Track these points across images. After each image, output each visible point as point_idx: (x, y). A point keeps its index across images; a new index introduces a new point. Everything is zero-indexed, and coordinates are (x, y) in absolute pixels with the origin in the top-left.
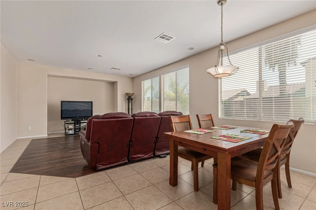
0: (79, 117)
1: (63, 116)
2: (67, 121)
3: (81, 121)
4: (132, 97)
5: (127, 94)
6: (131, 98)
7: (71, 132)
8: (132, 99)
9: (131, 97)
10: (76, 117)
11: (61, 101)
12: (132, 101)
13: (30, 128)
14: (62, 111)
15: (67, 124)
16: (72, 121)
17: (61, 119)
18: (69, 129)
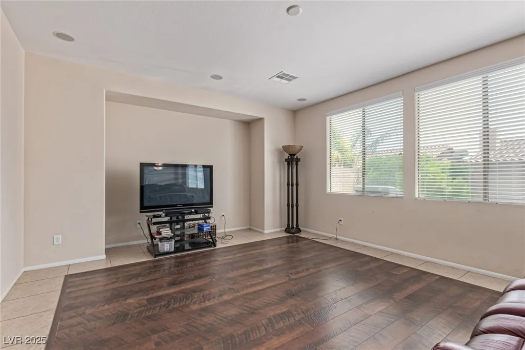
0: (184, 205)
1: (146, 204)
2: (155, 216)
3: (186, 217)
4: (298, 155)
5: (286, 148)
6: (295, 157)
7: (167, 246)
8: (298, 160)
9: (294, 155)
10: (176, 206)
11: (141, 163)
12: (297, 164)
13: (59, 239)
14: (142, 188)
15: (155, 223)
16: (166, 216)
17: (141, 212)
18: (161, 240)
